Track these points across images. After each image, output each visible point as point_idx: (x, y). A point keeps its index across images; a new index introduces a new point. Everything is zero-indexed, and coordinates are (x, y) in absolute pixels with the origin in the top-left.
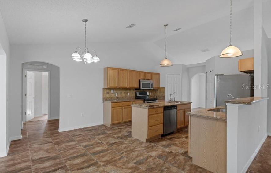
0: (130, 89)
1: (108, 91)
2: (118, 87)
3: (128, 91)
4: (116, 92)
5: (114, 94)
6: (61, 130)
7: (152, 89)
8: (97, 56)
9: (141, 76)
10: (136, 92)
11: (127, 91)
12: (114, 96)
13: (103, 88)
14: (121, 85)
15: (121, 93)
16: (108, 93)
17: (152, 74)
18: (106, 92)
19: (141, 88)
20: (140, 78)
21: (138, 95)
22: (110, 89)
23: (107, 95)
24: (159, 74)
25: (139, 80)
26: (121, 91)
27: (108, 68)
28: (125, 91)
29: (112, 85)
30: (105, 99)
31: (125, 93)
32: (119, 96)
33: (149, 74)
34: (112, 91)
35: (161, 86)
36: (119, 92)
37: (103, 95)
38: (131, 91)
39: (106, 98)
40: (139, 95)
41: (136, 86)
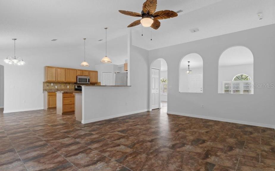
0: (69, 83)
1: (48, 84)
2: (56, 81)
3: (68, 85)
4: (56, 85)
5: (54, 87)
6: (5, 112)
7: (89, 83)
8: (23, 60)
9: (79, 73)
10: (75, 86)
11: (66, 85)
12: (54, 88)
13: (43, 82)
14: (59, 80)
15: (61, 86)
16: (48, 86)
17: (89, 71)
18: (46, 85)
19: (78, 82)
20: (77, 75)
21: (76, 87)
22: (50, 82)
23: (47, 87)
24: (97, 72)
25: (77, 76)
26: (61, 85)
27: (46, 66)
28: (65, 85)
29: (50, 79)
30: (44, 90)
31: (64, 86)
32: (59, 88)
33: (87, 72)
34: (52, 84)
35: (99, 81)
36: (59, 85)
37: (43, 87)
38: (70, 84)
39: (46, 89)
40: (78, 87)
41: (75, 81)
